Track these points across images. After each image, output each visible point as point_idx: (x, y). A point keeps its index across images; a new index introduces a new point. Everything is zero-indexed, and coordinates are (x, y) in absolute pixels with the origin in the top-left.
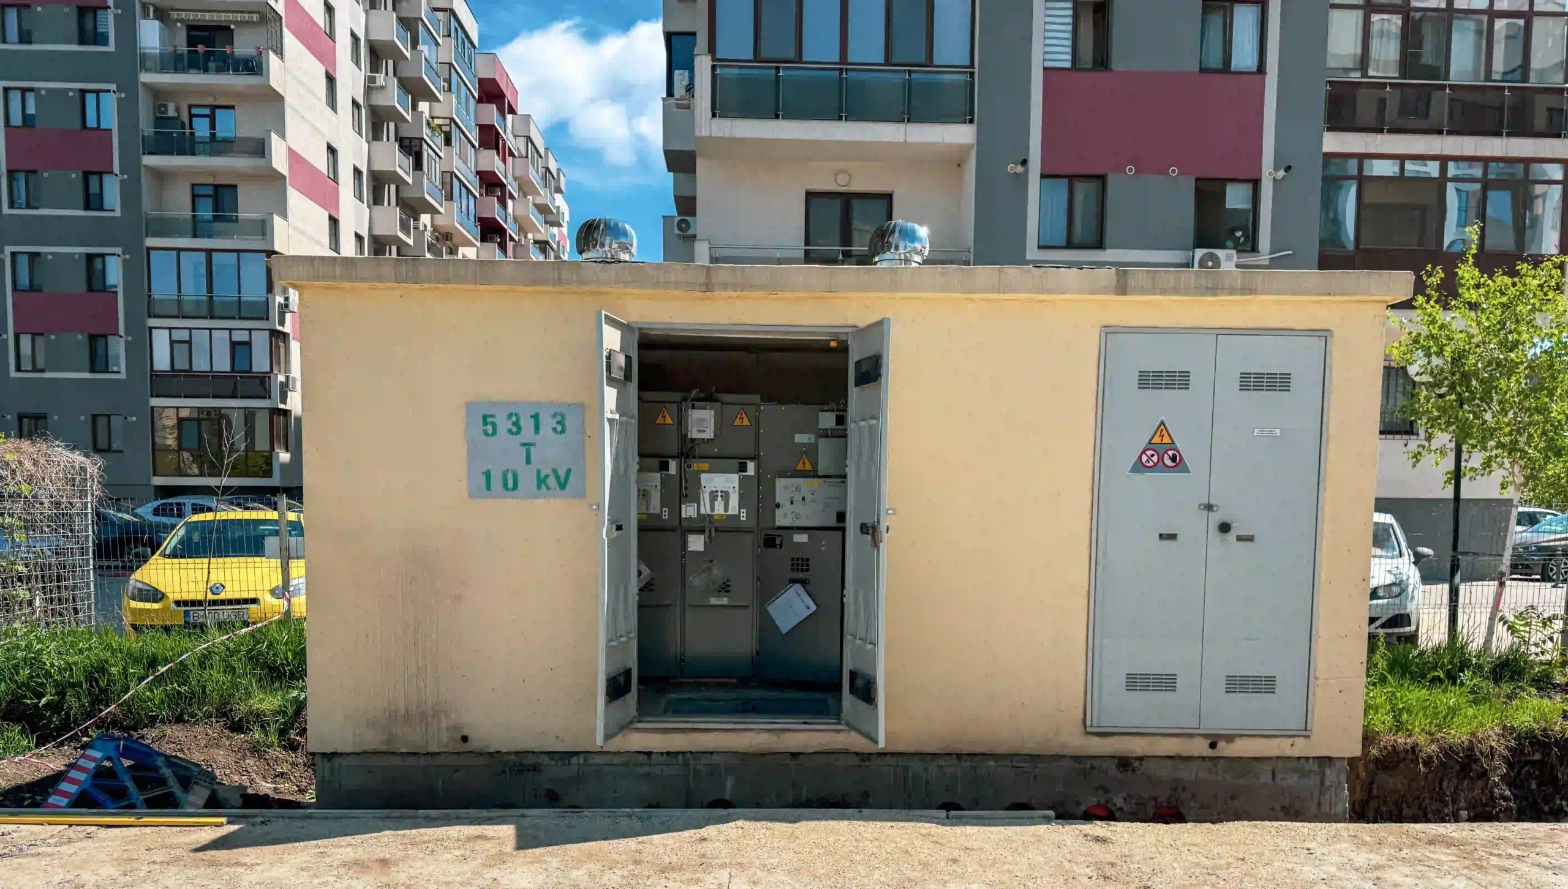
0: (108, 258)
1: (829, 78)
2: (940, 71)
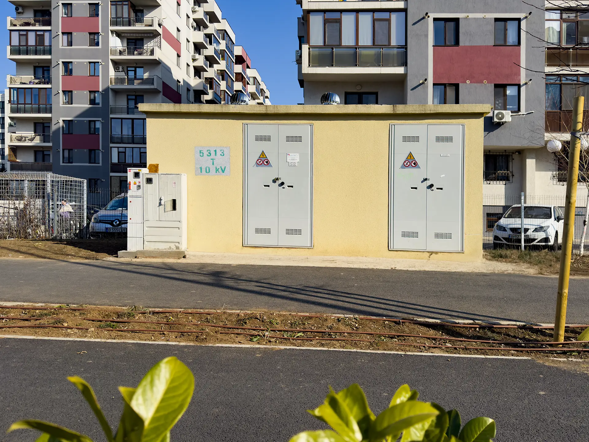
0: (96, 122)
1: (352, 51)
2: (393, 47)
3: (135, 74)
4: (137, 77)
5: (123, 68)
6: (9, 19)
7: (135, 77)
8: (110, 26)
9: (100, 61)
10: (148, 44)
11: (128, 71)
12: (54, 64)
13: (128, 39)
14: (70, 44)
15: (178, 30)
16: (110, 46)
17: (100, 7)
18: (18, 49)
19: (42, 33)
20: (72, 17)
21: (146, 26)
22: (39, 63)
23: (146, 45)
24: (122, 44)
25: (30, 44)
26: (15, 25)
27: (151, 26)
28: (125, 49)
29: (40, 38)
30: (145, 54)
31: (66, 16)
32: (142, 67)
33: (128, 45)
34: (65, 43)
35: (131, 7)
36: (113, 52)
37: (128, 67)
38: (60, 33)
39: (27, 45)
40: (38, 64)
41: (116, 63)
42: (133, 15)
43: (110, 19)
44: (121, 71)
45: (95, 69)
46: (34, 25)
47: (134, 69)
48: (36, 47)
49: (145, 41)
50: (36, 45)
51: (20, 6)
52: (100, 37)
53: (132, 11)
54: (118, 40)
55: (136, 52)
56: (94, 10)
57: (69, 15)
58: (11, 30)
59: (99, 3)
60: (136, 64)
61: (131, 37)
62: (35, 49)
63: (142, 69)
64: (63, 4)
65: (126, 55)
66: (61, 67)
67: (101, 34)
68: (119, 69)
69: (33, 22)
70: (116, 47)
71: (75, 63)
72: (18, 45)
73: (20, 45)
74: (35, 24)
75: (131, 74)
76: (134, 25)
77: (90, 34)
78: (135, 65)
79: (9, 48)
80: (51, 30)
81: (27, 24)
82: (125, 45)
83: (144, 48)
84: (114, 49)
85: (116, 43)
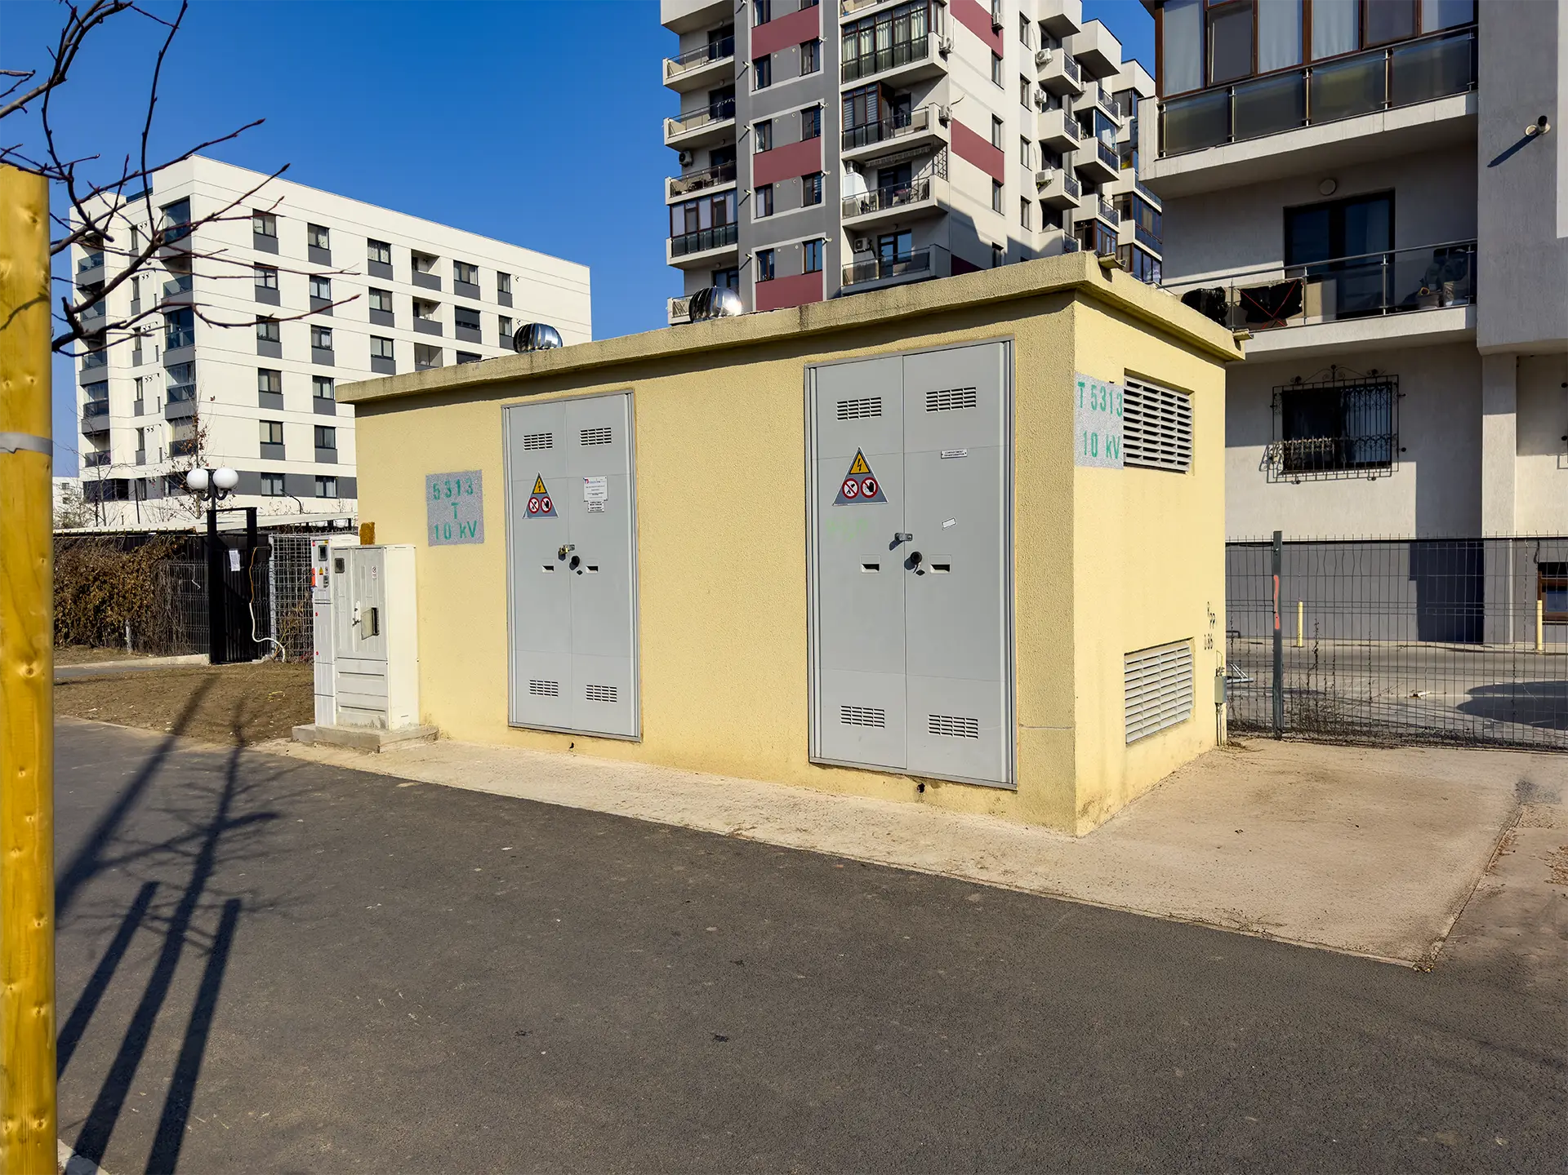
1: (1289, 83)
2: (1431, 38)
3: (895, 250)
4: (899, 256)
5: (870, 243)
6: (668, 181)
7: (895, 257)
8: (841, 150)
9: (823, 235)
10: (920, 173)
11: (880, 245)
12: (742, 260)
13: (880, 172)
14: (769, 210)
15: (997, 121)
16: (841, 197)
17: (822, 112)
18: (684, 242)
19: (722, 198)
20: (771, 149)
21: (917, 130)
22: (720, 264)
23: (916, 178)
24: (868, 186)
25: (702, 227)
26: (679, 193)
27: (923, 128)
28: (874, 196)
29: (719, 209)
30: (915, 199)
31: (762, 150)
32: (908, 231)
33: (880, 185)
34: (762, 211)
35: (883, 95)
36: (849, 210)
37: (880, 238)
38: (752, 191)
39: (698, 231)
40: (718, 266)
41: (855, 234)
42: (888, 113)
43: (841, 134)
44: (867, 250)
45: (814, 256)
46: (711, 184)
47: (891, 239)
48: (713, 231)
49: (913, 167)
50: (713, 227)
51: (686, 149)
52: (823, 180)
53: (885, 103)
54: (859, 179)
55: (895, 199)
56: (813, 122)
57: (767, 148)
58: (672, 206)
59: (819, 103)
60: (897, 225)
61: (887, 164)
62: (710, 235)
63: (909, 236)
64: (756, 125)
65: (876, 211)
66: (754, 264)
67: (824, 175)
68: (861, 247)
69: (708, 177)
70: (854, 196)
71: (779, 250)
72: (684, 233)
73: (687, 234)
74: (712, 181)
75: (888, 251)
76: (891, 135)
77: (805, 178)
78: (893, 230)
79: (669, 242)
80: (735, 189)
81: (699, 185)
82: (875, 186)
83: (913, 183)
84: (851, 202)
85: (854, 186)
